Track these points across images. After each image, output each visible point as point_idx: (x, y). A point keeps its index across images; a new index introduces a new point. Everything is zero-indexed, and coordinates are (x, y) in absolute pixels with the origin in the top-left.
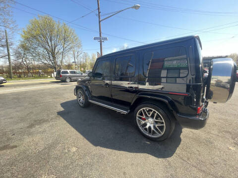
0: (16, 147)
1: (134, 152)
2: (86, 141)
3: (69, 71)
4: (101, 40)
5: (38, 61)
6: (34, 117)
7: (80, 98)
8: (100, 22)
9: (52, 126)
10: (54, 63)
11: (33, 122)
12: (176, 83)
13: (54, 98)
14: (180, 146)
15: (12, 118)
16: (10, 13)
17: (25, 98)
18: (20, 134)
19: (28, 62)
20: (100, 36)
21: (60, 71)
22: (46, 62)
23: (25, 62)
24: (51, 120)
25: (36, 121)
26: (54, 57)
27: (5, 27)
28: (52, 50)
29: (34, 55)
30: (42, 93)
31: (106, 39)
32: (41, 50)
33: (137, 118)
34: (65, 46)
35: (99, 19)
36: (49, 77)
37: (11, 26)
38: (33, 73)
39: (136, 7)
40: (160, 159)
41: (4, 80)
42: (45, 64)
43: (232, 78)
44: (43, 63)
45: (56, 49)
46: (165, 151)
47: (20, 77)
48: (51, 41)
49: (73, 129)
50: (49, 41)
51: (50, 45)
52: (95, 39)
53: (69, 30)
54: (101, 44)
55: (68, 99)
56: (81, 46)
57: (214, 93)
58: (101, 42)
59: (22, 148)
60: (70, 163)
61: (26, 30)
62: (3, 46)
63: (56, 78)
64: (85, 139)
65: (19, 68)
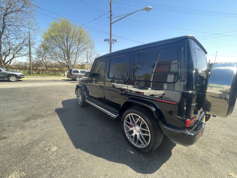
0: (5, 138)
1: (112, 161)
2: (70, 142)
3: (79, 70)
4: (111, 41)
5: (55, 60)
6: (34, 112)
7: (79, 97)
8: (111, 24)
9: (45, 122)
10: (68, 62)
11: (30, 116)
12: (174, 90)
13: (59, 95)
14: (168, 162)
15: (15, 110)
16: (35, 17)
17: (34, 93)
18: (14, 126)
19: (47, 60)
20: (111, 38)
21: (71, 70)
22: (61, 61)
23: (44, 61)
24: (47, 116)
25: (33, 115)
26: (69, 57)
27: (29, 28)
28: (68, 50)
29: (52, 54)
30: (51, 90)
31: (116, 41)
32: (58, 50)
33: (125, 123)
34: (79, 47)
35: (111, 21)
36: (63, 75)
37: (34, 28)
38: (50, 70)
39: (147, 9)
40: (138, 174)
41: (22, 75)
42: (61, 63)
43: (232, 88)
44: (59, 62)
45: (71, 50)
46: (149, 165)
47: (38, 73)
48: (67, 42)
49: (62, 128)
50: (65, 42)
51: (66, 46)
52: (105, 41)
53: (84, 32)
54: (111, 46)
55: (70, 97)
56: (94, 47)
57: (212, 104)
58: (111, 43)
59: (10, 140)
60: (45, 162)
61: (47, 31)
62: (26, 45)
63: (68, 76)
64: (69, 139)
65: (39, 65)
